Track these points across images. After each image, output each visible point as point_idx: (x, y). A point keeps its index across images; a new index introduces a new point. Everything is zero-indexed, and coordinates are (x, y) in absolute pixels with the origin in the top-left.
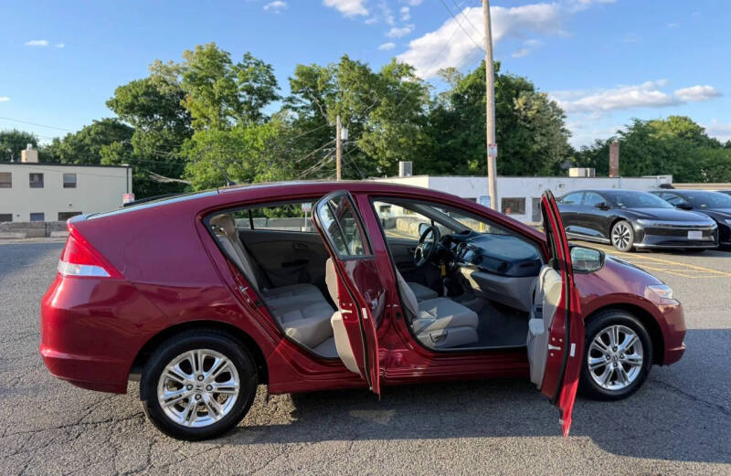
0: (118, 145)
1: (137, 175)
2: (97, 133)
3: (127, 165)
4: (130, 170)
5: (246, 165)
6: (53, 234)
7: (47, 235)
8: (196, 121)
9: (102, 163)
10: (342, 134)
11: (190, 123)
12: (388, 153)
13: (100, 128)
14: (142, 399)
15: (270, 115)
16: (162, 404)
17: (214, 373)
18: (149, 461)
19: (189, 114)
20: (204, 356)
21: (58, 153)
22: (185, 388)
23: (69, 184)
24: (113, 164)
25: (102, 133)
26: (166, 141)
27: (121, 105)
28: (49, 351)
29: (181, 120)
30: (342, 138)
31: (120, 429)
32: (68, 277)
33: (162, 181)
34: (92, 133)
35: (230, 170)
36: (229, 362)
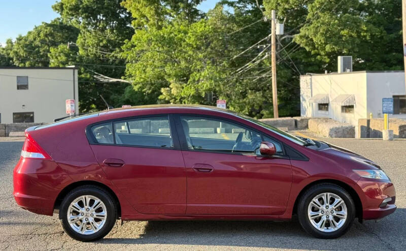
0: (66, 47)
1: (83, 76)
2: (46, 35)
3: (74, 66)
4: (76, 71)
5: (183, 64)
6: (11, 134)
7: (7, 135)
8: (137, 21)
9: (52, 65)
10: (277, 29)
11: (131, 23)
12: (328, 48)
13: (48, 30)
14: (60, 219)
15: (206, 12)
16: (69, 221)
17: (94, 208)
18: (62, 247)
19: (130, 13)
20: (89, 199)
21: (11, 56)
22: (80, 214)
23: (22, 86)
24: (61, 66)
25: (51, 34)
26: (109, 41)
27: (66, 7)
28: (18, 193)
29: (123, 19)
30: (277, 33)
31: (50, 237)
32: (26, 158)
33: (106, 81)
34: (42, 35)
35: (168, 69)
36: (102, 202)
